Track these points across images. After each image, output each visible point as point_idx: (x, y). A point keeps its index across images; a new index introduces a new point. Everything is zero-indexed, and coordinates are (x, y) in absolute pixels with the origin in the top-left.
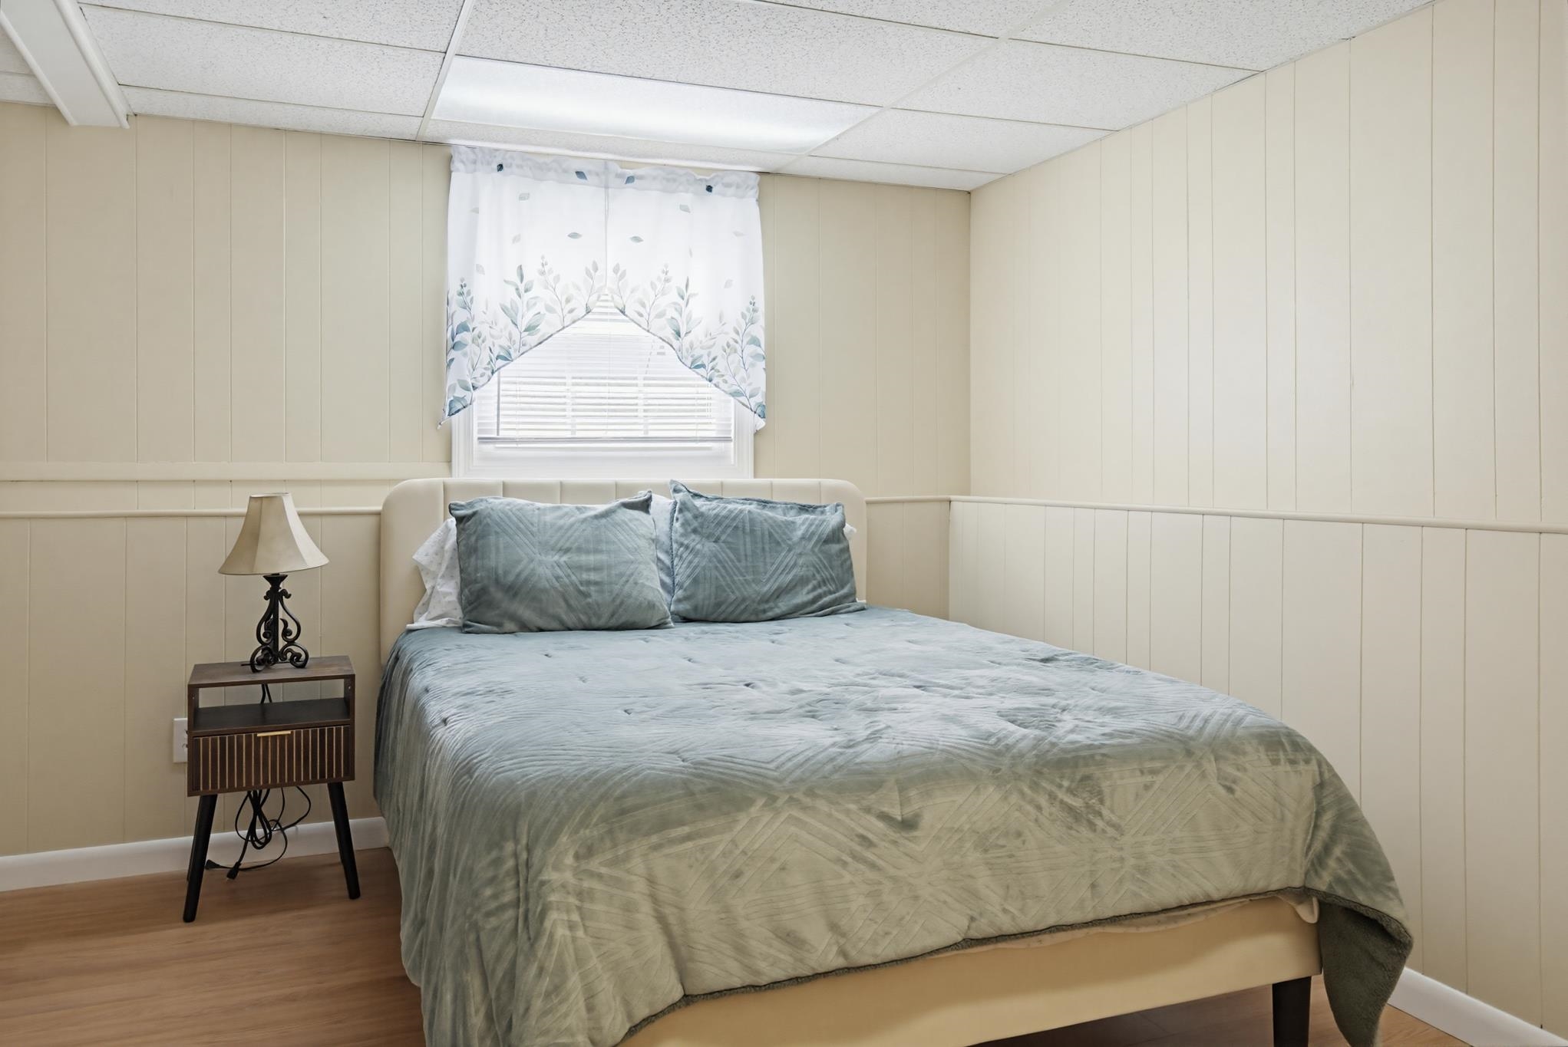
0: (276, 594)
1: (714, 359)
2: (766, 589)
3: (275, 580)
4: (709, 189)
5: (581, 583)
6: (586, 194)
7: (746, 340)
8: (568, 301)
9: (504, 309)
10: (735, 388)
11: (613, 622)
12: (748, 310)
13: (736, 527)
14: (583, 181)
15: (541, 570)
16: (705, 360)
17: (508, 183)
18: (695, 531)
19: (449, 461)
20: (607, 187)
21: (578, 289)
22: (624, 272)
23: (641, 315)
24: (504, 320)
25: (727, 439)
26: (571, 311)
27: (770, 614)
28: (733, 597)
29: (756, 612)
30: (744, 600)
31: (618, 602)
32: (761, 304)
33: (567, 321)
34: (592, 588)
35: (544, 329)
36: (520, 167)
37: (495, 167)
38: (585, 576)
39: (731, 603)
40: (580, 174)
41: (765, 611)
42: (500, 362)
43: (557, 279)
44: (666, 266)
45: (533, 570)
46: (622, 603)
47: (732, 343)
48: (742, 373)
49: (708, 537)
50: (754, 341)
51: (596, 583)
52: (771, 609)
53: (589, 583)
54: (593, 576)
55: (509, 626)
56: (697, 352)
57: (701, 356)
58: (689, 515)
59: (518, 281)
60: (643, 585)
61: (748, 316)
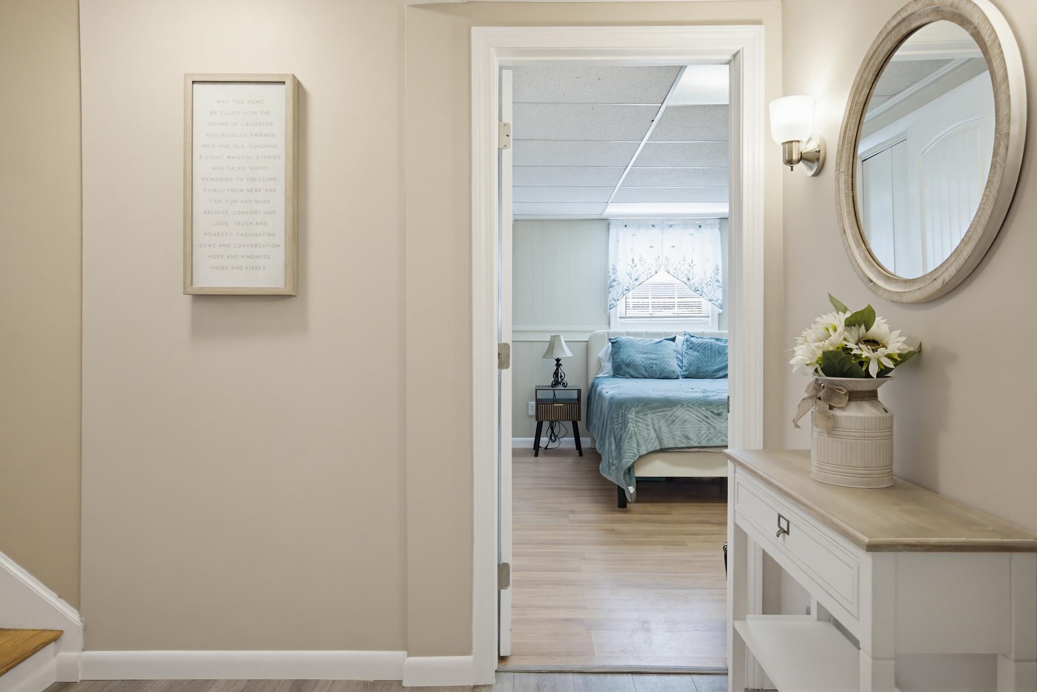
0: (558, 365)
1: (702, 288)
2: (715, 368)
3: (558, 360)
4: (700, 227)
5: (651, 364)
6: (656, 232)
7: (714, 281)
8: (649, 270)
9: (628, 274)
10: (710, 298)
11: (661, 377)
12: (715, 269)
13: (705, 347)
14: (654, 228)
15: (638, 359)
16: (699, 288)
17: (629, 231)
18: (690, 348)
19: (609, 325)
20: (663, 229)
21: (653, 265)
22: (669, 259)
23: (675, 273)
24: (627, 277)
25: (709, 317)
26: (650, 273)
27: (716, 377)
28: (703, 371)
29: (711, 376)
30: (707, 372)
31: (662, 370)
32: (720, 268)
33: (649, 276)
34: (654, 366)
35: (641, 280)
36: (632, 225)
37: (624, 226)
38: (651, 361)
39: (703, 372)
40: (653, 226)
41: (714, 376)
42: (626, 292)
43: (645, 262)
44: (684, 256)
45: (635, 359)
46: (664, 370)
47: (709, 282)
48: (713, 293)
49: (695, 351)
50: (717, 281)
51: (655, 364)
52: (717, 375)
53: (653, 364)
54: (654, 362)
55: (627, 376)
56: (696, 286)
58: (689, 343)
59: (632, 263)
60: (671, 365)
61: (715, 272)
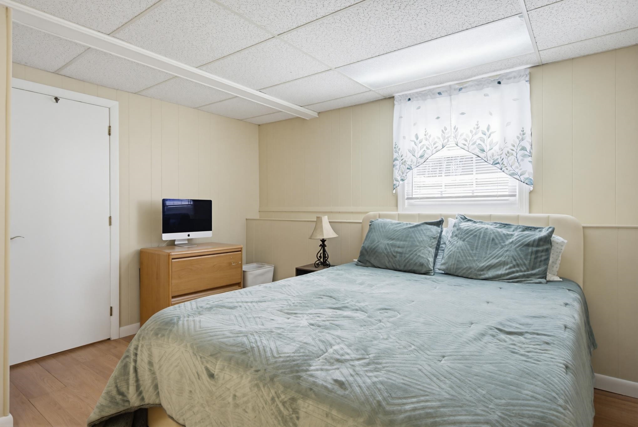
0: (323, 246)
1: (503, 159)
2: (483, 264)
3: (323, 241)
4: (499, 83)
5: (394, 252)
6: (443, 101)
7: (519, 149)
8: (434, 144)
9: (409, 151)
10: (511, 172)
11: (406, 269)
12: (520, 134)
13: (476, 235)
14: (441, 96)
15: (382, 246)
16: (499, 160)
17: (412, 105)
18: (456, 236)
19: (397, 206)
20: (450, 96)
21: (439, 138)
22: (457, 129)
23: (465, 145)
24: (410, 155)
25: (515, 196)
26: (435, 148)
27: (483, 277)
28: (465, 266)
29: (476, 275)
30: (470, 268)
31: (407, 261)
32: (528, 132)
33: (434, 152)
34: (398, 255)
35: (426, 156)
36: (416, 97)
37: (407, 100)
38: (396, 249)
39: (464, 269)
40: (439, 93)
41: (480, 275)
42: (408, 170)
43: (430, 136)
44: (478, 122)
45: (378, 245)
47: (510, 151)
48: (517, 164)
49: (461, 239)
50: (523, 149)
51: (400, 253)
52: (484, 274)
53: (397, 252)
54: (400, 250)
55: (368, 264)
56: (495, 158)
57: (498, 159)
59: (415, 140)
60: (419, 256)
61: (521, 137)
